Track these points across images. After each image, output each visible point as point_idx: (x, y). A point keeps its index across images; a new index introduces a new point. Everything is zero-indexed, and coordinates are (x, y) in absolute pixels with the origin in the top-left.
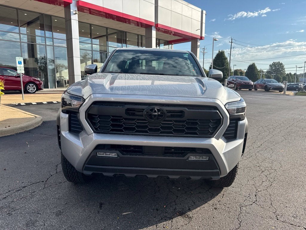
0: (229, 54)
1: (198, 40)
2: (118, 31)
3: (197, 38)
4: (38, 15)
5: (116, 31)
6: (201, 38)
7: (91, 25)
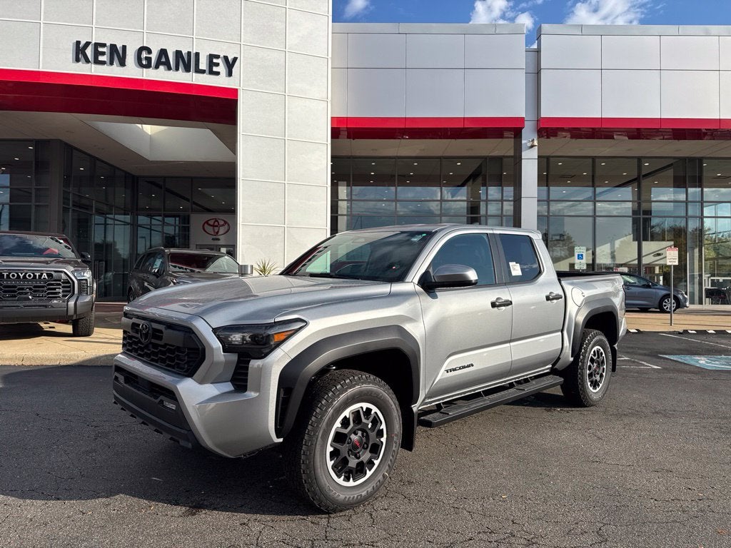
2: (675, 161)
4: (478, 162)
5: (672, 161)
7: (594, 158)
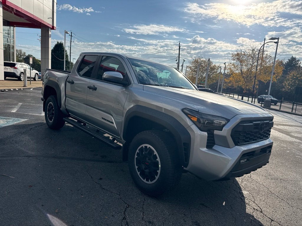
0: (70, 47)
1: (50, 30)
3: (49, 27)
6: (53, 28)
